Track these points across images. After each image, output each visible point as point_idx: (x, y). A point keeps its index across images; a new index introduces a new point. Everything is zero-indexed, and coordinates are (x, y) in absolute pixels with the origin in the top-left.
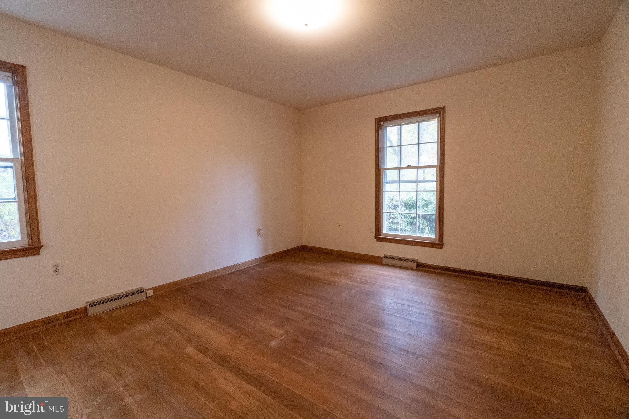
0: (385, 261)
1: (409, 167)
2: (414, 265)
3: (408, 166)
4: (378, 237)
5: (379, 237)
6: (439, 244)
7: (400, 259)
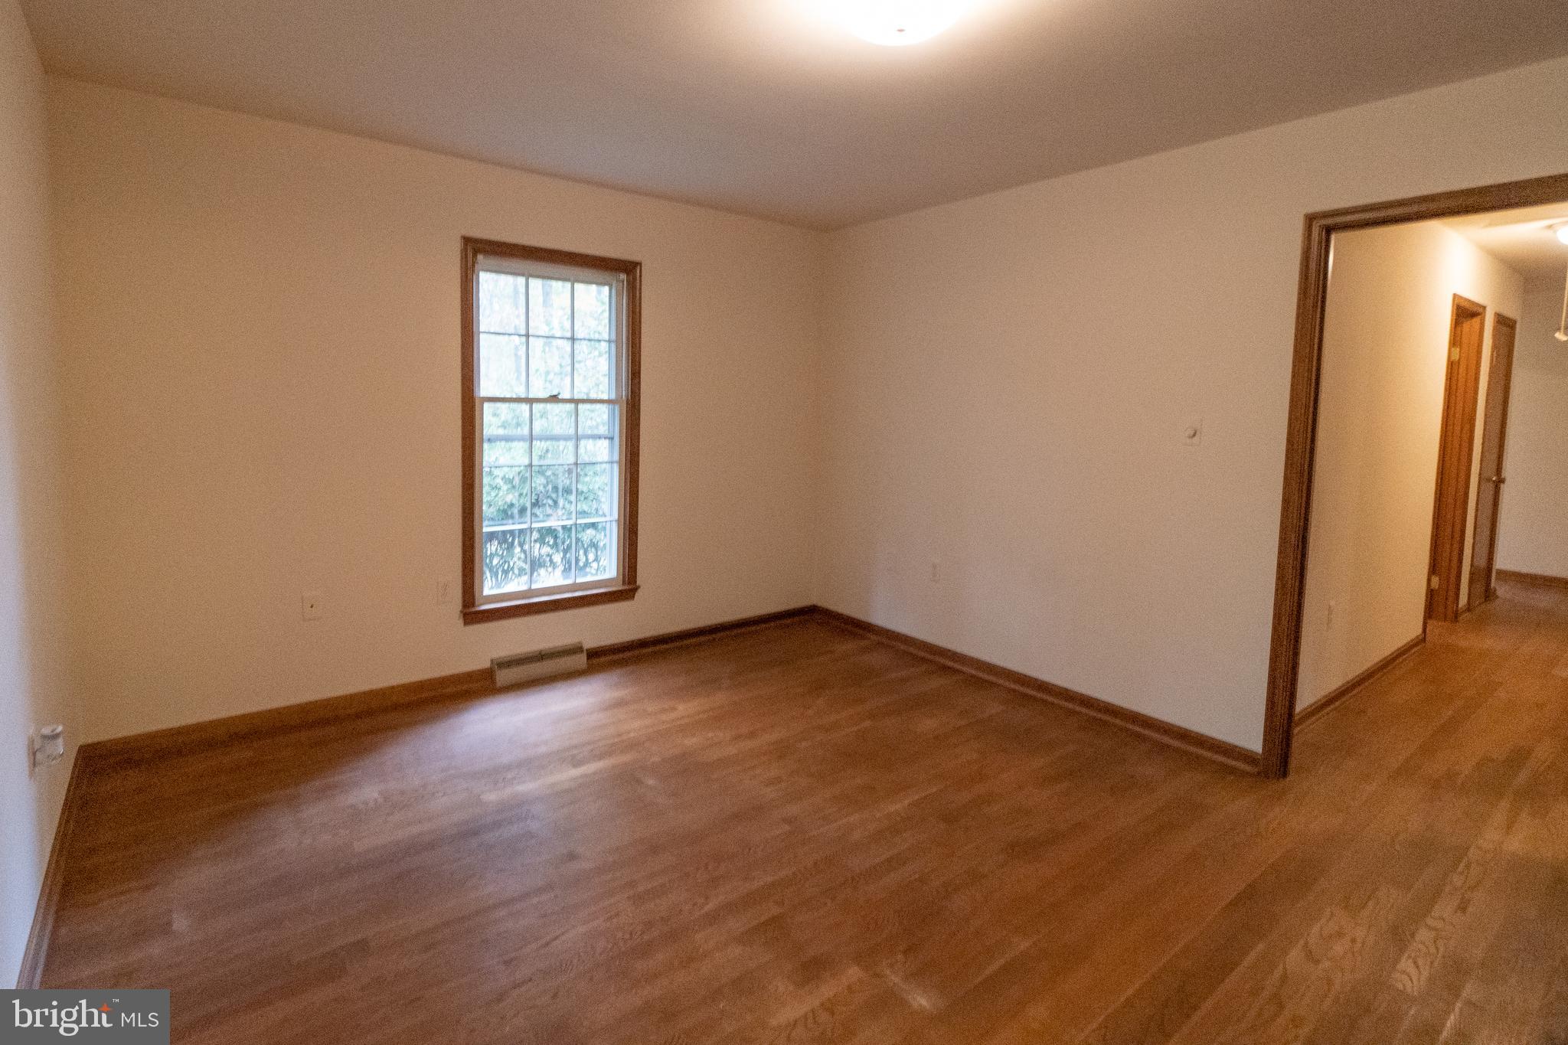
0: (503, 677)
1: (554, 399)
2: (581, 660)
3: (551, 396)
4: (470, 613)
5: (472, 613)
6: (627, 588)
7: (541, 656)
